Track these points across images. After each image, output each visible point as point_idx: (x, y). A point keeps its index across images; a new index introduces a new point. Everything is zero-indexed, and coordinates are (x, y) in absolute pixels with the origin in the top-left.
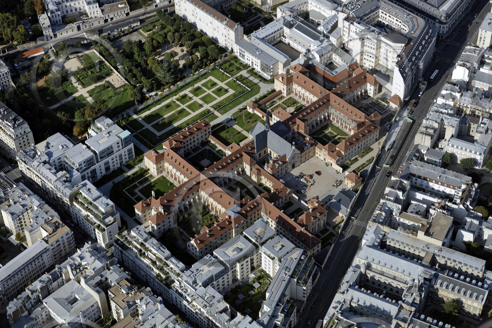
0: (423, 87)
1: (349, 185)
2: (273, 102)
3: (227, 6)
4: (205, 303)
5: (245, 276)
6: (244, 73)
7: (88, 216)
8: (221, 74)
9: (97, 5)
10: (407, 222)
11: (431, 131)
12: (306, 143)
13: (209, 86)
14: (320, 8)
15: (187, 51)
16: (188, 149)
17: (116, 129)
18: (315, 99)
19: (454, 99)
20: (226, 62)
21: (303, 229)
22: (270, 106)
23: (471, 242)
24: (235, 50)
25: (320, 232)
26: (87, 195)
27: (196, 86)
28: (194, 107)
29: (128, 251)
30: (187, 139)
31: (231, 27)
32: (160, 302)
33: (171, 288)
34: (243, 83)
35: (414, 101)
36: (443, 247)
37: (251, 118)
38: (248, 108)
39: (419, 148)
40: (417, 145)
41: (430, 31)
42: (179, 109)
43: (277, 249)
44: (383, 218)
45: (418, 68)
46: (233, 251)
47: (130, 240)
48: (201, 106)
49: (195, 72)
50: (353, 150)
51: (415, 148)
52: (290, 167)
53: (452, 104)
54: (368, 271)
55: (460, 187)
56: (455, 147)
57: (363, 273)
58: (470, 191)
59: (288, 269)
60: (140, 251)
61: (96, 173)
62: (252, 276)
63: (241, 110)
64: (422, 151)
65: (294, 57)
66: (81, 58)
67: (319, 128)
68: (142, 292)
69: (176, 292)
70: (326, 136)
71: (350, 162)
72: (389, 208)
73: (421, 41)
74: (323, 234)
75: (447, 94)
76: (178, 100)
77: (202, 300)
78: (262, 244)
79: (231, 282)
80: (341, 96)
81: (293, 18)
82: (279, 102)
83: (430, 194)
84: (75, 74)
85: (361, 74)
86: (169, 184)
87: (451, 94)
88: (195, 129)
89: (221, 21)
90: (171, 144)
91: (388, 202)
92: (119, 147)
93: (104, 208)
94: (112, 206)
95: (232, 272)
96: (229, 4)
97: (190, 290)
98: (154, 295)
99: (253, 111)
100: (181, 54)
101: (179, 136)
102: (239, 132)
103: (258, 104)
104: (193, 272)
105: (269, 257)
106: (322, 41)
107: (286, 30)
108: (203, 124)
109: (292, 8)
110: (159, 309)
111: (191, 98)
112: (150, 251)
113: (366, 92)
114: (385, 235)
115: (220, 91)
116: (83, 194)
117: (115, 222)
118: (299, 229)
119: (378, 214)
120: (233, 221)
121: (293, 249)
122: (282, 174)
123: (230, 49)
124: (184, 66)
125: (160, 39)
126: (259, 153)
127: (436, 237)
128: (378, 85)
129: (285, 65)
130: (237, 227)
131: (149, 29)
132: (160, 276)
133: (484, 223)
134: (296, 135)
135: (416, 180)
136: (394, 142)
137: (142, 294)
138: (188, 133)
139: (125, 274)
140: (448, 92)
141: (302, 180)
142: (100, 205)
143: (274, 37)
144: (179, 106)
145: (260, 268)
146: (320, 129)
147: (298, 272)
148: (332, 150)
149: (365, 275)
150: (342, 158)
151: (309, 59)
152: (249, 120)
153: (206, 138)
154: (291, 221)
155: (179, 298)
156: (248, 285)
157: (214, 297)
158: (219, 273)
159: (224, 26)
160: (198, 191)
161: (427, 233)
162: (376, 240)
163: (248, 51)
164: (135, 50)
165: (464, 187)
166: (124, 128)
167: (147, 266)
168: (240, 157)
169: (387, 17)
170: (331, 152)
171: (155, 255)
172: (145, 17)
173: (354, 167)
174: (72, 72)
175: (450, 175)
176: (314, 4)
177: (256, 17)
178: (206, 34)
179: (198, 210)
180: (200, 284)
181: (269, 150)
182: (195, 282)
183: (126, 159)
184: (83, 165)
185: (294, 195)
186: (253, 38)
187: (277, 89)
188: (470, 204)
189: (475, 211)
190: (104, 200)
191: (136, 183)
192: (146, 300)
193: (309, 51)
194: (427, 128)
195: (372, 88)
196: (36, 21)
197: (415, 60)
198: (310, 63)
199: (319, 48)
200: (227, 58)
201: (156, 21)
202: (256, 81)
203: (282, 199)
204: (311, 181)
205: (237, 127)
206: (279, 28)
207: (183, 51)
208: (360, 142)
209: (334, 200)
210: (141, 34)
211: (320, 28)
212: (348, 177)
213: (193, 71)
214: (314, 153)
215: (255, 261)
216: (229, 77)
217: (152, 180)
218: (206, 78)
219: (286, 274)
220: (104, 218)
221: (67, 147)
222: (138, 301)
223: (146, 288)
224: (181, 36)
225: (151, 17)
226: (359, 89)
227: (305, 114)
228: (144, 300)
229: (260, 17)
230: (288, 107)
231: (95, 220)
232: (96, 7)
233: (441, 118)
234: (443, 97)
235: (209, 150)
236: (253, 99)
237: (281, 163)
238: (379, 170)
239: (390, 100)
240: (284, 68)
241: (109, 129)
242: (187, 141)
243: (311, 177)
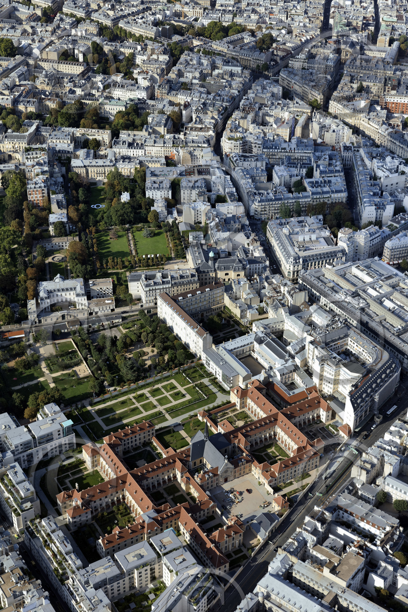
0: (378, 420)
1: (276, 508)
2: (225, 413)
3: (208, 314)
4: (91, 606)
5: (144, 585)
6: (206, 381)
7: (9, 498)
8: (183, 378)
9: (86, 298)
10: (319, 555)
11: (369, 466)
12: (241, 459)
13: (169, 389)
14: (294, 329)
15: (158, 353)
16: (129, 447)
17: (62, 416)
18: (264, 416)
19: (401, 437)
20: (190, 368)
21: (212, 546)
22: (221, 417)
23: (382, 589)
24: (202, 358)
25: (233, 552)
26: (12, 477)
27: (156, 387)
28: (146, 407)
29: (35, 539)
30: (128, 437)
31: (200, 335)
32: (46, 598)
33: (65, 585)
34: (201, 391)
35: (365, 433)
36: (347, 589)
37: (199, 426)
38: (198, 415)
39: (355, 481)
40: (353, 478)
41: (393, 366)
42: (133, 407)
43: (177, 562)
44: (295, 547)
45: (373, 400)
46: (134, 557)
47: (40, 529)
48: (155, 407)
49: (158, 373)
50: (289, 472)
51: (350, 480)
52: (222, 480)
53: (398, 441)
54: (266, 601)
55: (384, 529)
56: (391, 486)
57: (261, 602)
58: (393, 534)
59: (181, 585)
60: (46, 541)
61: (32, 457)
62: (151, 586)
63: (191, 417)
64: (357, 485)
65: (255, 372)
66: (57, 346)
67: (263, 445)
68: (32, 583)
69: (68, 590)
70: (267, 455)
71: (283, 485)
72: (304, 538)
73: (381, 374)
74: (236, 555)
75: (396, 431)
76: (135, 398)
77: (89, 603)
78: (165, 554)
79: (127, 589)
80: (290, 417)
81: (265, 334)
82: (231, 415)
83: (352, 531)
84: (46, 359)
85: (315, 398)
86: (99, 479)
87: (399, 432)
88: (138, 428)
89: (193, 328)
90: (110, 439)
91: (303, 532)
92: (59, 434)
93: (24, 493)
94: (32, 492)
95: (130, 578)
96: (210, 313)
97: (81, 589)
98: (42, 589)
99: (203, 419)
100: (151, 354)
101: (121, 432)
102: (184, 438)
103: (209, 414)
104: (88, 572)
105: (168, 569)
106: (286, 361)
107: (256, 345)
108: (147, 425)
109: (267, 325)
110: (44, 604)
111: (147, 398)
112: (55, 543)
113: (319, 417)
114: (292, 566)
115: (178, 395)
116: (10, 476)
117: (32, 508)
118: (210, 545)
119: (290, 543)
120: (146, 526)
121: (194, 564)
122: (212, 486)
123: (199, 356)
124: (150, 366)
125: (134, 338)
126: (194, 461)
127: (341, 577)
128: (331, 412)
129: (245, 379)
130: (150, 533)
131: (128, 327)
132: (58, 570)
133: (400, 571)
134: (237, 449)
135: (343, 514)
136: (334, 471)
137: (31, 587)
138: (130, 432)
139: (21, 563)
140: (397, 429)
141: (230, 495)
142: (21, 489)
143: (243, 350)
144: (134, 404)
145: (161, 580)
146: (263, 447)
147: (190, 590)
148: (266, 470)
149: (263, 605)
150: (276, 480)
151: (270, 376)
152: (196, 428)
153: (149, 439)
154: (203, 535)
155: (70, 597)
156: (143, 595)
157: (101, 601)
158: (113, 577)
159: (194, 333)
160: (123, 490)
161: (333, 571)
162: (281, 569)
163: (213, 360)
164: (108, 344)
165: (388, 529)
166: (69, 416)
167: (49, 558)
168: (173, 463)
169: (355, 346)
170: (265, 471)
171: (57, 548)
172: (127, 314)
173: (286, 491)
174: (44, 357)
175: (378, 514)
176: (289, 324)
177: (233, 329)
178: (180, 338)
179: (119, 510)
180: (92, 586)
181: (205, 460)
182: (87, 583)
183: (66, 447)
184: (20, 447)
185: (217, 509)
186: (221, 348)
187: (233, 402)
188: (390, 548)
189: (393, 556)
190: (27, 485)
191: (69, 473)
192: (33, 593)
193: (271, 368)
194: (365, 462)
195: (325, 413)
196: (25, 305)
197: (371, 392)
198: (271, 380)
199: (282, 367)
200: (193, 364)
201: (138, 320)
202: (215, 390)
203: (204, 511)
204: (240, 498)
205: (183, 433)
206: (249, 342)
207: (153, 351)
208: (297, 466)
209: (255, 521)
210: (120, 330)
211: (289, 348)
212: (276, 501)
213: (156, 372)
214: (250, 470)
215: (157, 571)
216: (190, 383)
217: (86, 473)
218: (168, 381)
219: (177, 590)
220: (22, 503)
221: (10, 427)
222: (25, 592)
223: (37, 580)
224: (155, 337)
225: (133, 316)
226: (310, 413)
227: (249, 429)
228: (30, 593)
229: (237, 329)
230: (239, 420)
231: (14, 504)
232: (85, 299)
233: (381, 454)
234: (391, 433)
235: (149, 451)
236: (206, 408)
237: (211, 475)
238: (311, 498)
239: (340, 428)
240: (243, 381)
241: (54, 416)
242: (128, 440)
243: (241, 493)
